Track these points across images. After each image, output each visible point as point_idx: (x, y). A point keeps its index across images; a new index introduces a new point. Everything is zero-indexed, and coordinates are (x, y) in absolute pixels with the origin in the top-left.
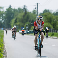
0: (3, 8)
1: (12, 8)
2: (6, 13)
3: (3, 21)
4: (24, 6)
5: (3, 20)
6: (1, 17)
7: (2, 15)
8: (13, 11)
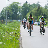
0: (21, 3)
2: (23, 7)
6: (19, 11)
7: (19, 9)
8: (28, 6)
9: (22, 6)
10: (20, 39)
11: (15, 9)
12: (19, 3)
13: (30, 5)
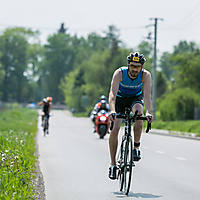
0: (37, 32)
1: (67, 32)
2: (49, 50)
3: (36, 79)
4: (111, 28)
5: (35, 73)
6: (30, 65)
7: (33, 56)
8: (70, 43)
9: (46, 46)
10: (34, 183)
11: (14, 58)
12: (30, 32)
13: (79, 42)
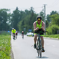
0: (10, 10)
3: (10, 24)
4: (31, 8)
6: (8, 20)
8: (20, 13)
9: (13, 14)
11: (3, 18)
12: (7, 10)
